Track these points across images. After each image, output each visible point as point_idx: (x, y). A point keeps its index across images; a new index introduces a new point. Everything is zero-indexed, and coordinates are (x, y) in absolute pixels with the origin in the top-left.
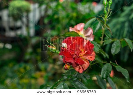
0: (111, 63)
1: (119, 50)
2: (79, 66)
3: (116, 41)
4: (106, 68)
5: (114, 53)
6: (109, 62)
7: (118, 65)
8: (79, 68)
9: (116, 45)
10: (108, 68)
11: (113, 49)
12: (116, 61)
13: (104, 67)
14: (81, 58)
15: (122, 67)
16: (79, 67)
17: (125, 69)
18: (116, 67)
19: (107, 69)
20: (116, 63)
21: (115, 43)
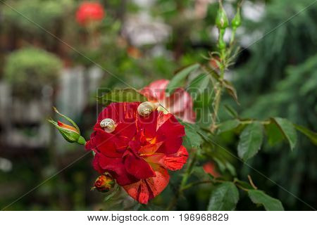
0: (236, 183)
1: (259, 148)
2: (138, 183)
3: (252, 125)
4: (223, 195)
5: (245, 155)
6: (232, 181)
7: (255, 188)
8: (139, 190)
9: (251, 136)
10: (227, 194)
11: (243, 144)
12: (249, 177)
13: (217, 193)
14: (147, 160)
15: (267, 193)
16: (140, 187)
17: (274, 199)
18: (250, 192)
19: (224, 198)
20: (249, 182)
21: (248, 129)
